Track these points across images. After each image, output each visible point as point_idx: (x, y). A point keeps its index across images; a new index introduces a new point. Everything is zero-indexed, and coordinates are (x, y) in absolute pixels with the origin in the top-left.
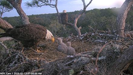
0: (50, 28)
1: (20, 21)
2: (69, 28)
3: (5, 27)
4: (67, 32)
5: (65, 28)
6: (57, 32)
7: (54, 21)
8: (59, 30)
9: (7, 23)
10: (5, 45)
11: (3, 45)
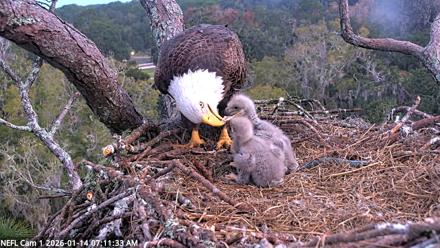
0: (290, 68)
1: (138, 25)
2: (402, 68)
3: (73, 57)
4: (389, 93)
5: (377, 70)
6: (331, 90)
7: (313, 27)
8: (342, 75)
9: (81, 39)
10: (61, 146)
11: (55, 146)
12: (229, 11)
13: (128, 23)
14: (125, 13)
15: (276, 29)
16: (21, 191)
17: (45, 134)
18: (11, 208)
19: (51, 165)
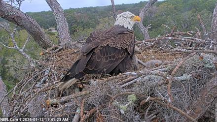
3: (29, 25)
7: (104, 19)
9: (31, 19)
12: (79, 14)
13: (47, 18)
14: (46, 15)
15: (93, 19)
16: (15, 70)
17: (20, 50)
18: (13, 76)
19: (25, 62)
